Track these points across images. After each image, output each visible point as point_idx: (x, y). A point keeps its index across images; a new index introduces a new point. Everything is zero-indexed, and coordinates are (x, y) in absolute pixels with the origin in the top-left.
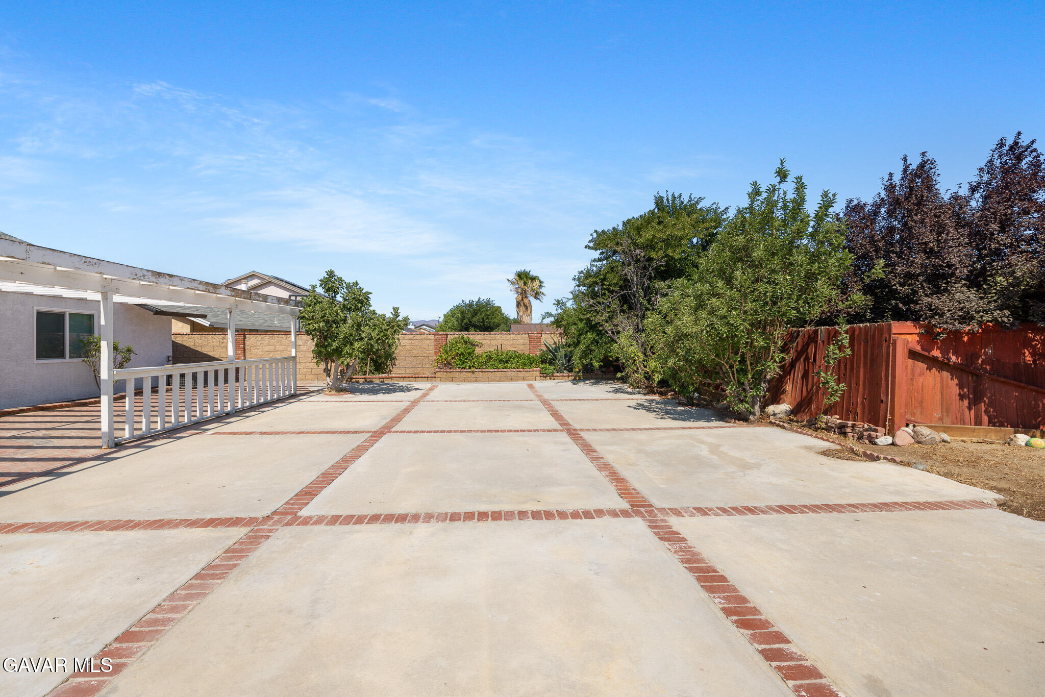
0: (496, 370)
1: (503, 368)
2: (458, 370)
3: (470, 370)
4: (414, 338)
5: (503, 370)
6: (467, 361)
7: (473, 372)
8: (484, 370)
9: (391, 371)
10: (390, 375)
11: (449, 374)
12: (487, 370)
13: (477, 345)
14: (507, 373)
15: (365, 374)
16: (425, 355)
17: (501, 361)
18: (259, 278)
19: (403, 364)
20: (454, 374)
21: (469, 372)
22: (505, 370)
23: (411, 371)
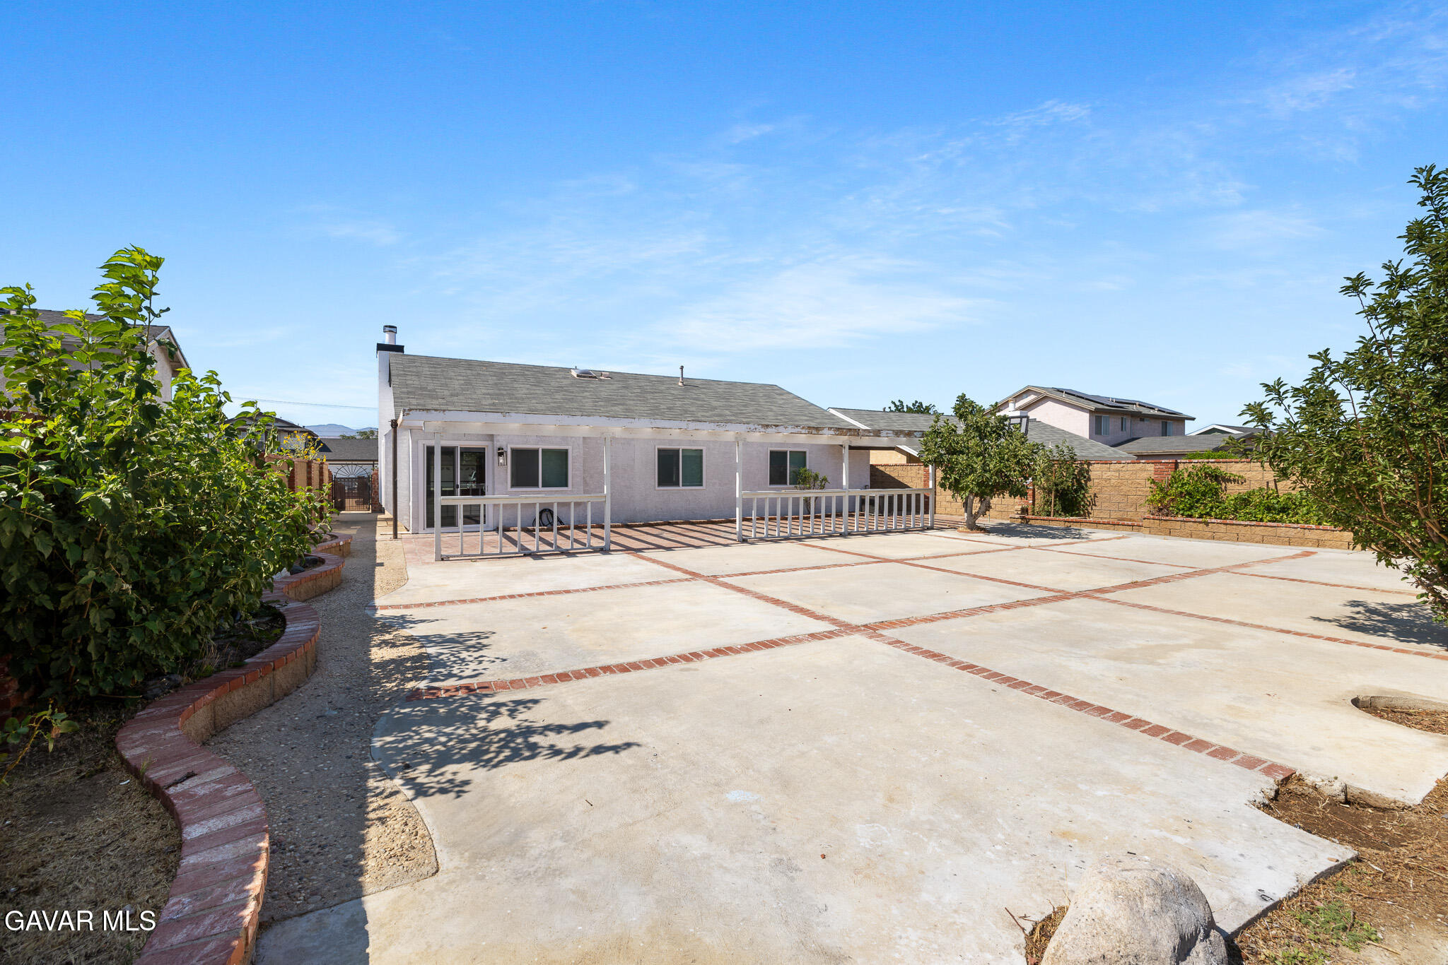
0: (1254, 523)
1: (1270, 521)
2: (1179, 517)
3: (1200, 520)
4: (1124, 469)
5: (1269, 524)
6: (1198, 505)
7: (1207, 524)
8: (1228, 521)
9: (1089, 513)
10: (1088, 520)
11: (1164, 523)
12: (1234, 522)
13: (1234, 481)
14: (1279, 530)
15: (1049, 515)
16: (1140, 493)
17: (1269, 509)
18: (1035, 393)
19: (1106, 504)
20: (1173, 524)
21: (1200, 522)
22: (1275, 524)
23: (1119, 515)
